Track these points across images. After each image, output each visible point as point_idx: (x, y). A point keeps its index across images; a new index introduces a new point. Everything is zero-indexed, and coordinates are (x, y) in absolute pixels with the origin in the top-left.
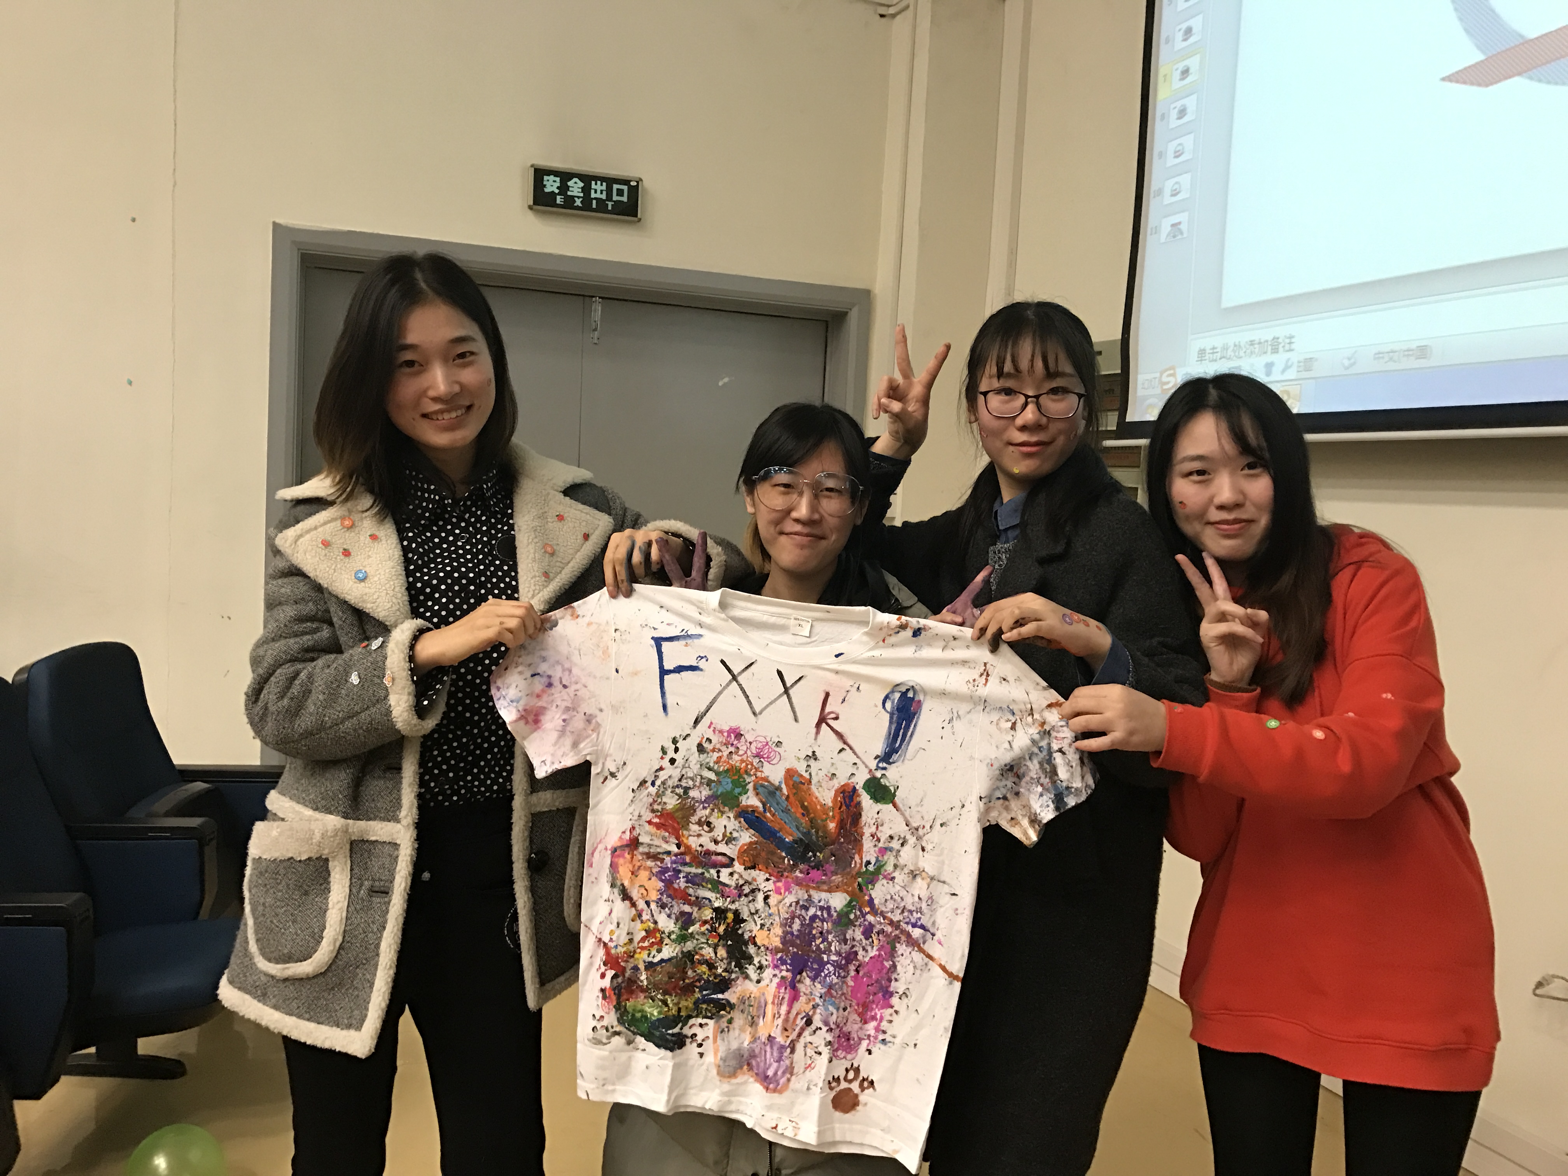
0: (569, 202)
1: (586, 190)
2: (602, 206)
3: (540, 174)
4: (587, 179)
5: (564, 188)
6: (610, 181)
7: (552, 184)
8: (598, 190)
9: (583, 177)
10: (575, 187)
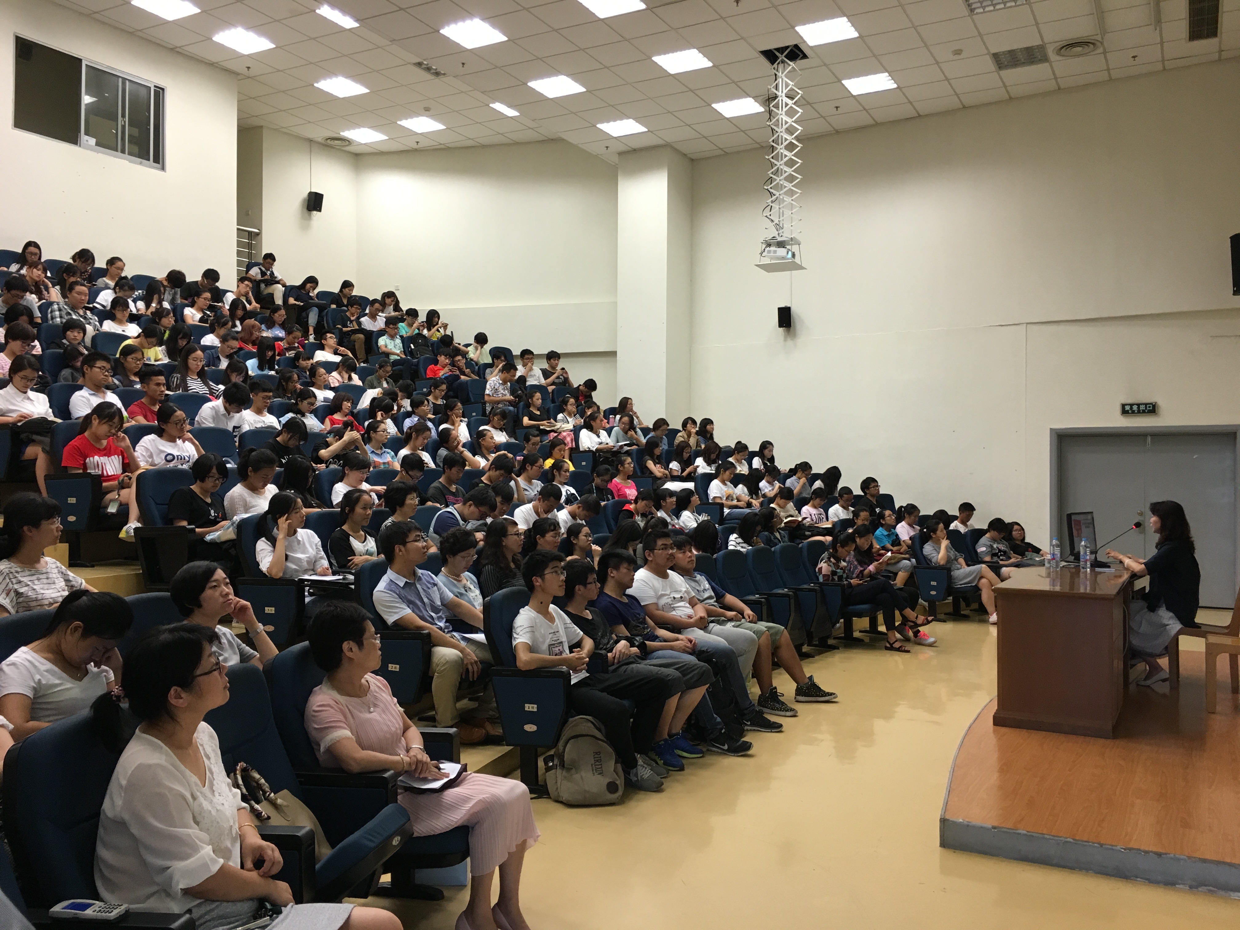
0: (1133, 412)
1: (1139, 408)
2: (1144, 412)
3: (1123, 406)
4: (1139, 405)
5: (1131, 408)
6: (1146, 404)
7: (1127, 408)
8: (1142, 407)
9: (1137, 404)
10: (1135, 408)
